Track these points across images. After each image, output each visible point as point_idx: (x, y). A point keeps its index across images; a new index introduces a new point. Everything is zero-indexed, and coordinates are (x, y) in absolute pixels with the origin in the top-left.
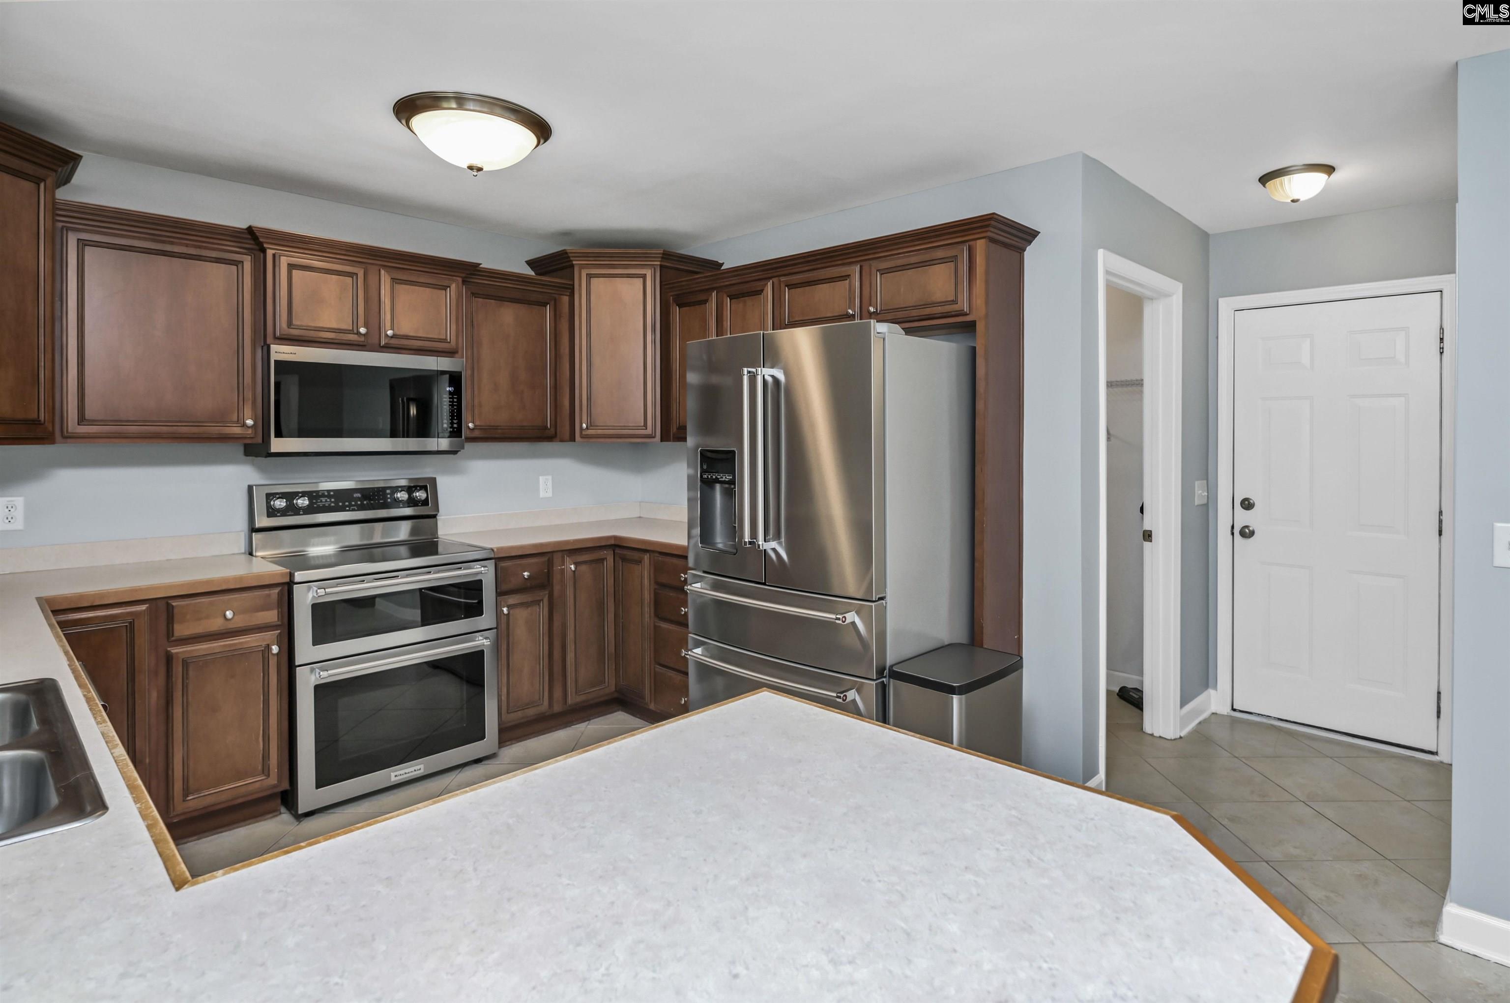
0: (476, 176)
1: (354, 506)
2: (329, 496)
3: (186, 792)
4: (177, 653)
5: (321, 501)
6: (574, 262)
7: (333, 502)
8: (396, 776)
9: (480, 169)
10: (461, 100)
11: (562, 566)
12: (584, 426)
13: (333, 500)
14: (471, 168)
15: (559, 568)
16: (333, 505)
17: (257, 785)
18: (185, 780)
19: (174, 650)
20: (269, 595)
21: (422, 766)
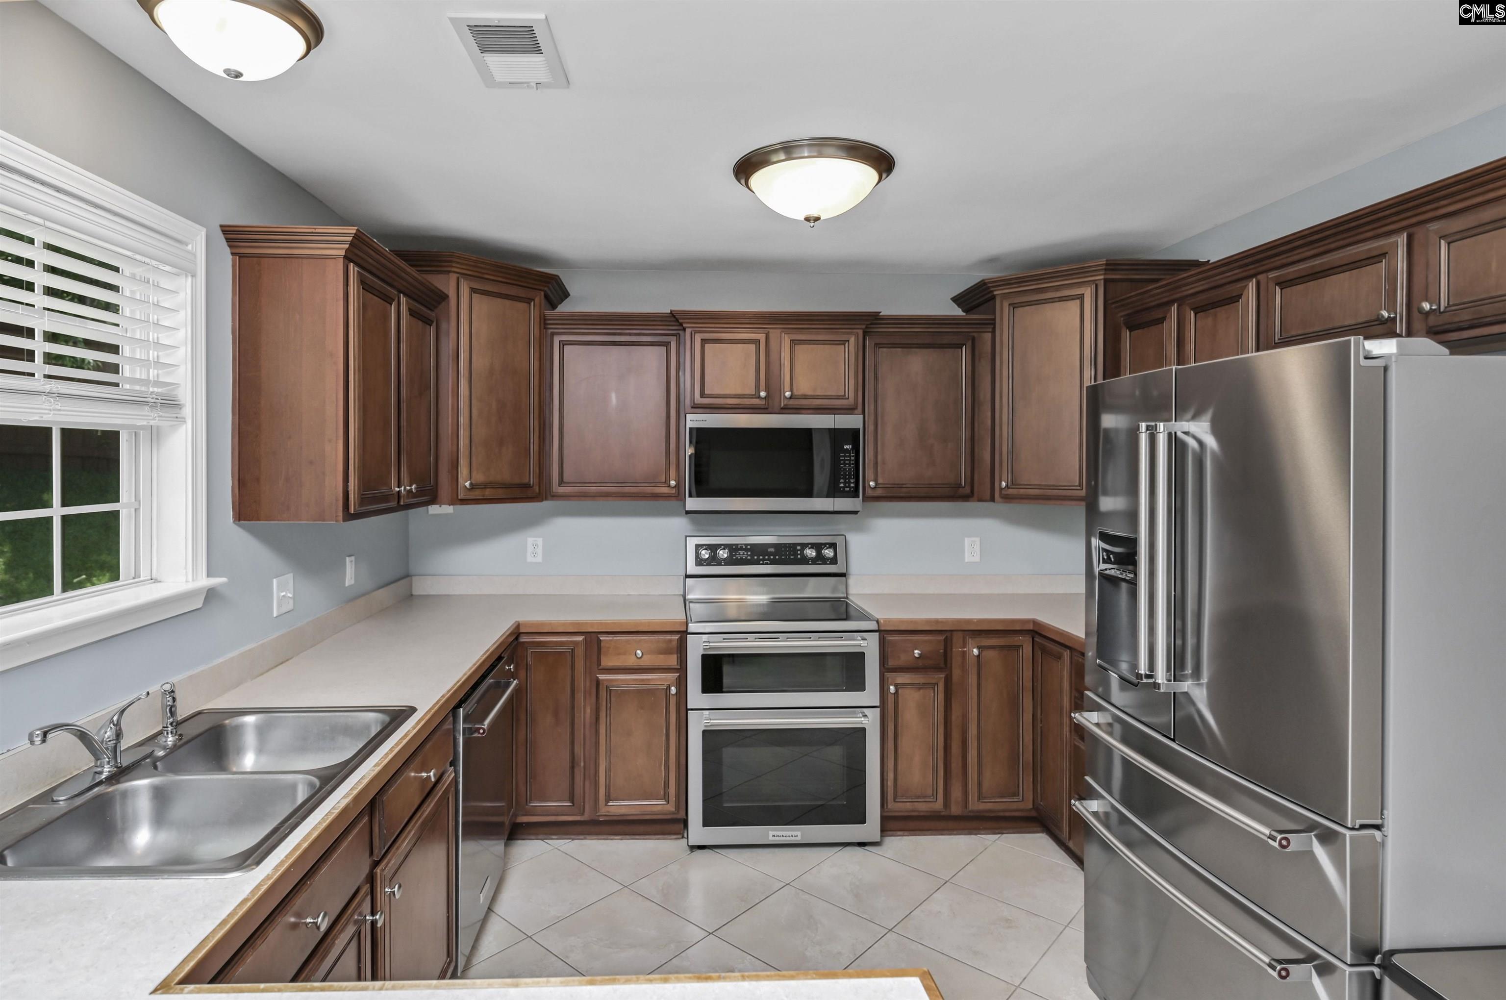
0: (813, 226)
1: (766, 560)
2: (746, 550)
3: (608, 799)
4: (603, 680)
5: (740, 554)
6: (995, 293)
7: (749, 555)
8: (773, 836)
9: (817, 219)
10: (789, 149)
11: (964, 648)
12: (1004, 484)
13: (749, 553)
14: (807, 219)
15: (960, 650)
16: (749, 558)
17: (660, 808)
18: (608, 787)
19: (601, 677)
20: (670, 641)
21: (799, 833)
